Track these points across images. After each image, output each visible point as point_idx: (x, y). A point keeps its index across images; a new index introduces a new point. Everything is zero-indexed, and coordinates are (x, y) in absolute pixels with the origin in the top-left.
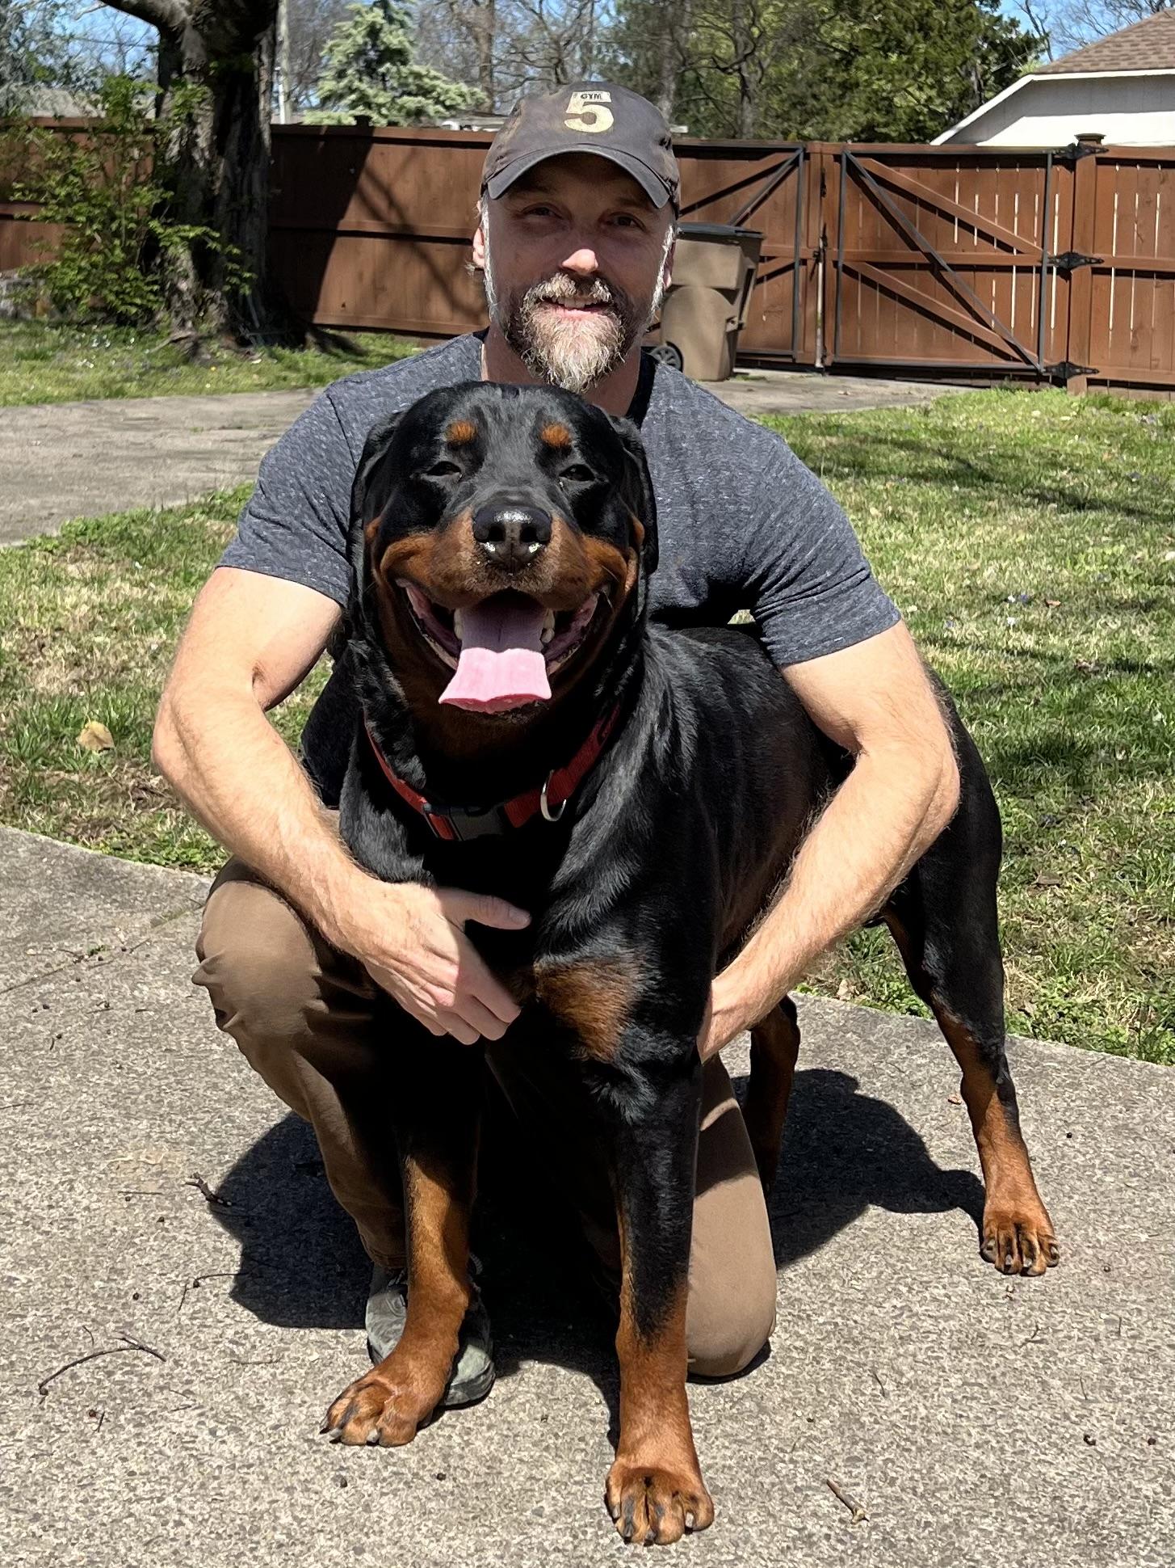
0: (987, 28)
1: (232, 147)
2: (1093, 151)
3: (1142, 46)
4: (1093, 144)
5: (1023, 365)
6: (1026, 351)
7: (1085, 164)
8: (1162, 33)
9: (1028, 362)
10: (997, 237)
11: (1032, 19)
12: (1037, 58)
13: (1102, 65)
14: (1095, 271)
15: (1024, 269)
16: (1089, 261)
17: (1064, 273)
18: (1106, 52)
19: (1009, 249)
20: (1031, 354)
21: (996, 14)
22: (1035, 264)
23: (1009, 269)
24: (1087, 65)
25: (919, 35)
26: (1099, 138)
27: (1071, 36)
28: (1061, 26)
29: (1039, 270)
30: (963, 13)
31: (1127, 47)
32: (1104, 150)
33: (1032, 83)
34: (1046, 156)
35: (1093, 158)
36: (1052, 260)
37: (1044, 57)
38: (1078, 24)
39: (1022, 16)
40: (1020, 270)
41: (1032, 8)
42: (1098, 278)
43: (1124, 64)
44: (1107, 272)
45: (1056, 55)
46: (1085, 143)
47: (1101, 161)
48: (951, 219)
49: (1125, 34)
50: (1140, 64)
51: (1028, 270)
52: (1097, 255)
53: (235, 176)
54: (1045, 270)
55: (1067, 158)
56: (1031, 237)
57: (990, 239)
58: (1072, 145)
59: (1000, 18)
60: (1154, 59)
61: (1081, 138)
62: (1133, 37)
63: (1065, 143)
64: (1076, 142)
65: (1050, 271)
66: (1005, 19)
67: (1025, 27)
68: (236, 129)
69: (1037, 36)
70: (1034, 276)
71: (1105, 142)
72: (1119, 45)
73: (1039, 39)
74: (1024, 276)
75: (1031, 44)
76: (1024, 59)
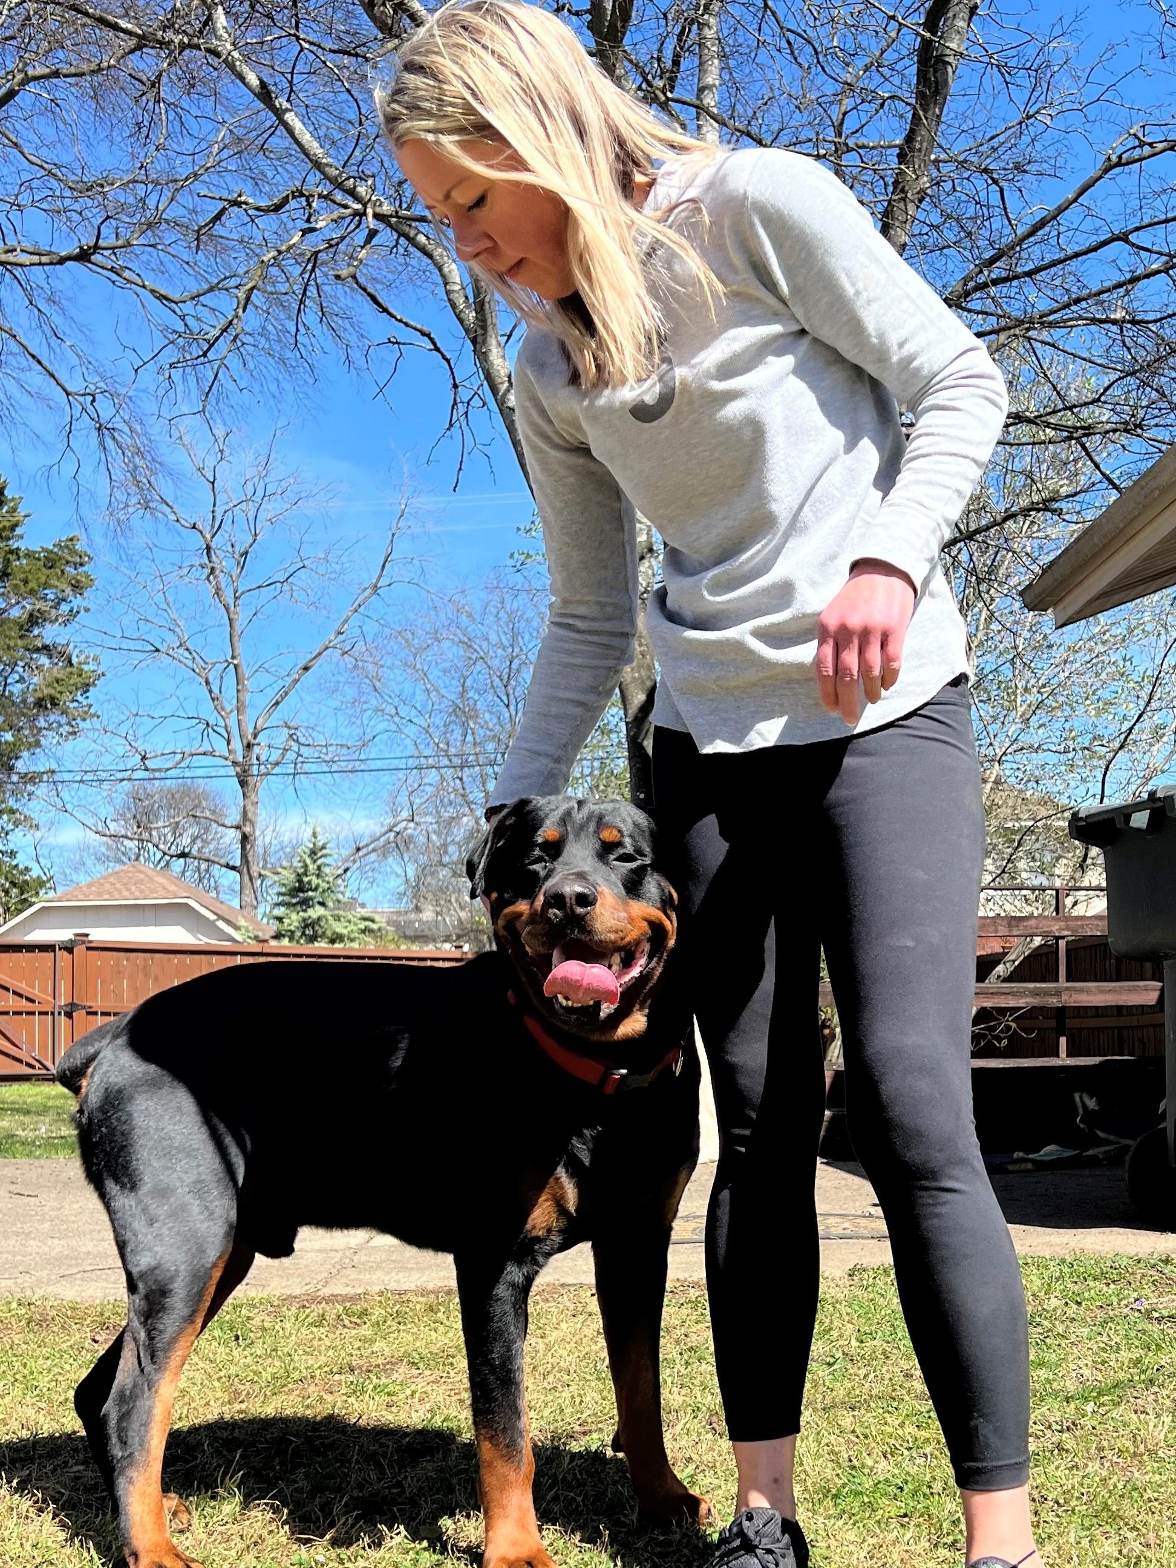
0: (8, 872)
2: (84, 942)
3: (118, 886)
4: (83, 939)
5: (44, 1072)
6: (46, 1063)
7: (79, 950)
8: (130, 878)
9: (48, 1069)
10: (25, 994)
11: (41, 868)
12: (46, 892)
13: (91, 897)
14: (88, 1013)
15: (43, 1013)
16: (84, 1007)
17: (69, 1015)
18: (93, 888)
19: (33, 1001)
20: (49, 1064)
21: (14, 863)
22: (50, 1010)
23: (33, 1013)
24: (81, 897)
26: (87, 935)
29: (53, 1014)
31: (108, 886)
32: (90, 942)
33: (43, 908)
34: (54, 946)
35: (84, 947)
36: (60, 1007)
37: (52, 891)
39: (34, 865)
40: (40, 1013)
41: (41, 860)
42: (90, 1017)
43: (107, 897)
44: (95, 1013)
45: (60, 892)
46: (79, 939)
47: (88, 949)
48: (7, 989)
49: (106, 879)
50: (117, 897)
51: (46, 1013)
52: (89, 1004)
54: (56, 1013)
55: (69, 948)
56: (46, 993)
57: (21, 996)
58: (71, 940)
59: (16, 867)
60: (126, 894)
61: (77, 935)
62: (112, 880)
63: (66, 938)
64: (73, 938)
65: (59, 1014)
66: (21, 867)
67: (36, 872)
69: (45, 878)
70: (50, 1017)
71: (90, 938)
72: (102, 884)
73: (48, 881)
74: (43, 1017)
75: (41, 884)
76: (37, 893)
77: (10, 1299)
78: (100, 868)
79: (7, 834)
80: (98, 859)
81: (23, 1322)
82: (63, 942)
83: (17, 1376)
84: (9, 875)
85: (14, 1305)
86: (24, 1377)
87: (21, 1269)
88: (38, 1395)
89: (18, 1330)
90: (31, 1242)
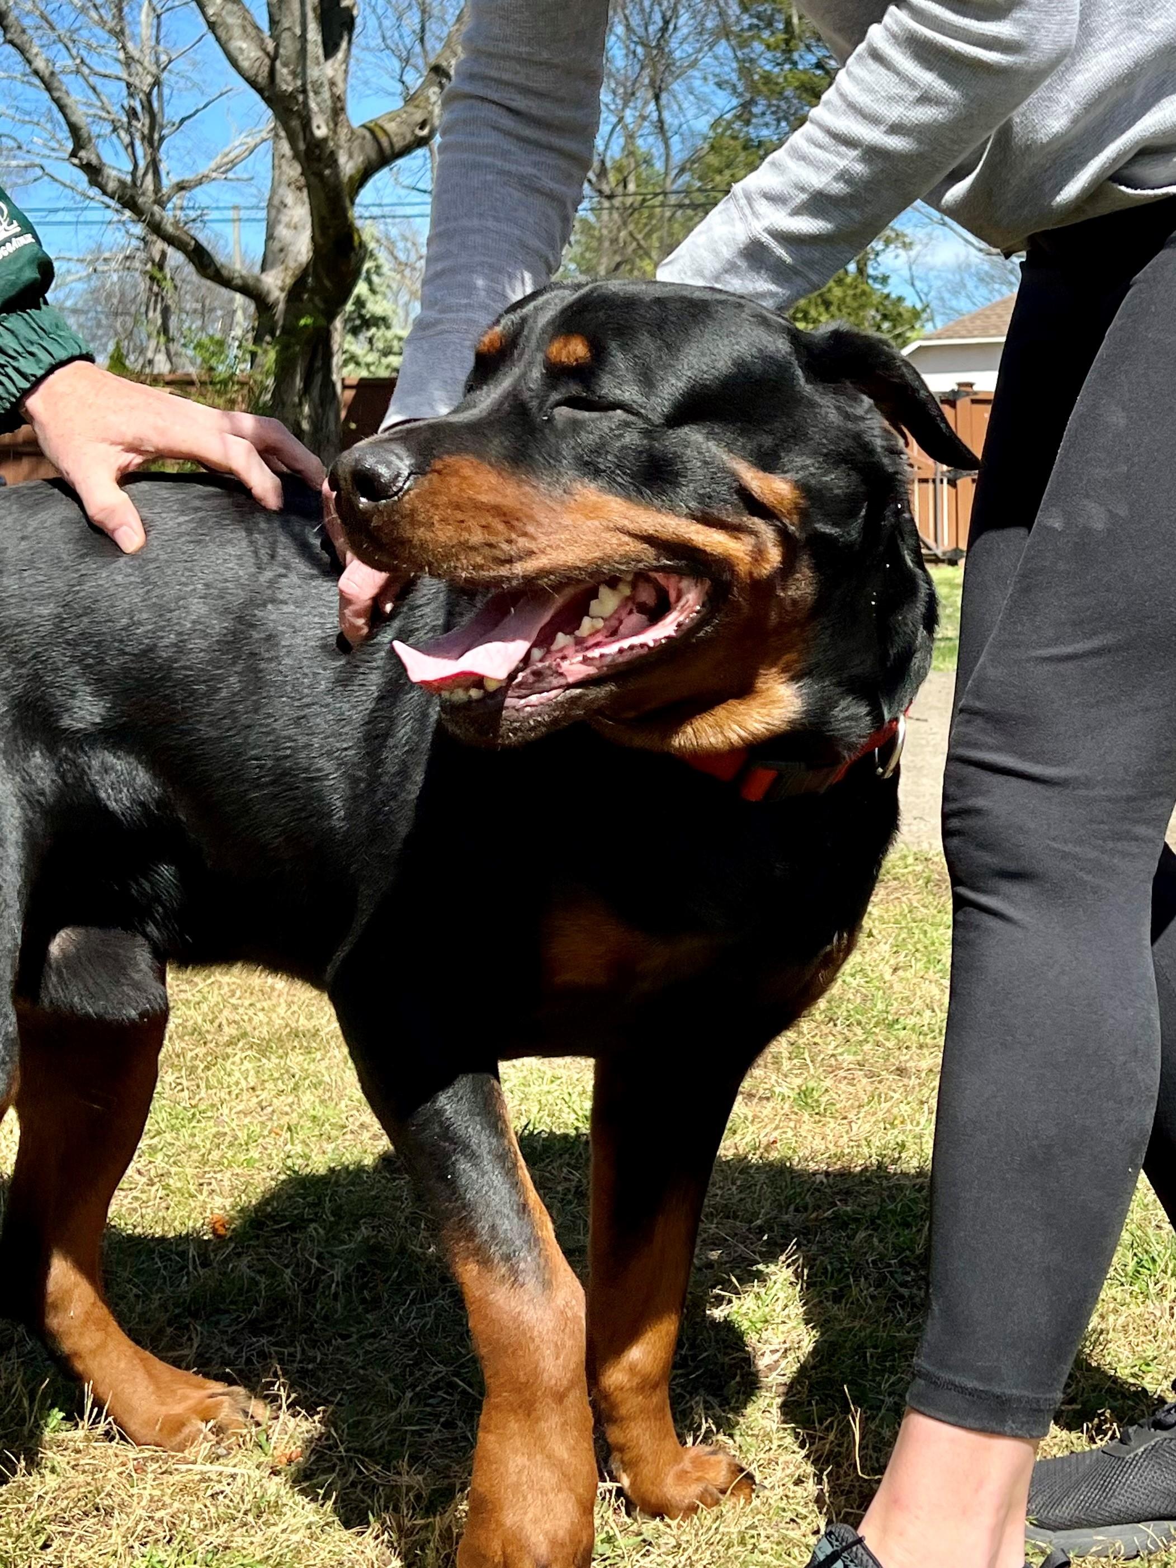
0: (879, 303)
1: (315, 392)
2: (968, 394)
4: (968, 389)
5: (926, 551)
6: (927, 540)
7: (963, 403)
9: (930, 548)
11: (917, 293)
12: (923, 326)
13: (976, 333)
15: (923, 481)
16: (969, 474)
17: (952, 483)
18: (978, 322)
20: (931, 542)
21: (886, 291)
22: (930, 476)
24: (964, 333)
25: (822, 309)
26: (971, 385)
27: (951, 308)
28: (942, 299)
29: (934, 481)
30: (859, 291)
32: (976, 393)
33: (920, 348)
35: (968, 399)
36: (943, 474)
37: (929, 326)
38: (957, 298)
40: (921, 480)
43: (993, 332)
45: (939, 325)
46: (963, 389)
47: (974, 402)
49: (992, 308)
51: (927, 481)
53: (316, 413)
54: (938, 481)
55: (950, 399)
58: (953, 391)
59: (888, 296)
61: (960, 385)
62: (999, 311)
63: (948, 389)
64: (956, 388)
65: (942, 481)
66: (893, 296)
67: (911, 301)
68: (318, 379)
69: (922, 307)
70: (931, 486)
71: (975, 388)
72: (988, 317)
73: (924, 310)
74: (924, 485)
75: (916, 315)
76: (913, 327)
77: (905, 852)
78: (983, 291)
79: (877, 254)
80: (981, 280)
81: (921, 882)
82: (944, 393)
83: (919, 946)
84: (881, 308)
85: (910, 860)
86: (926, 947)
87: (915, 813)
88: (941, 971)
89: (916, 890)
90: (924, 780)
